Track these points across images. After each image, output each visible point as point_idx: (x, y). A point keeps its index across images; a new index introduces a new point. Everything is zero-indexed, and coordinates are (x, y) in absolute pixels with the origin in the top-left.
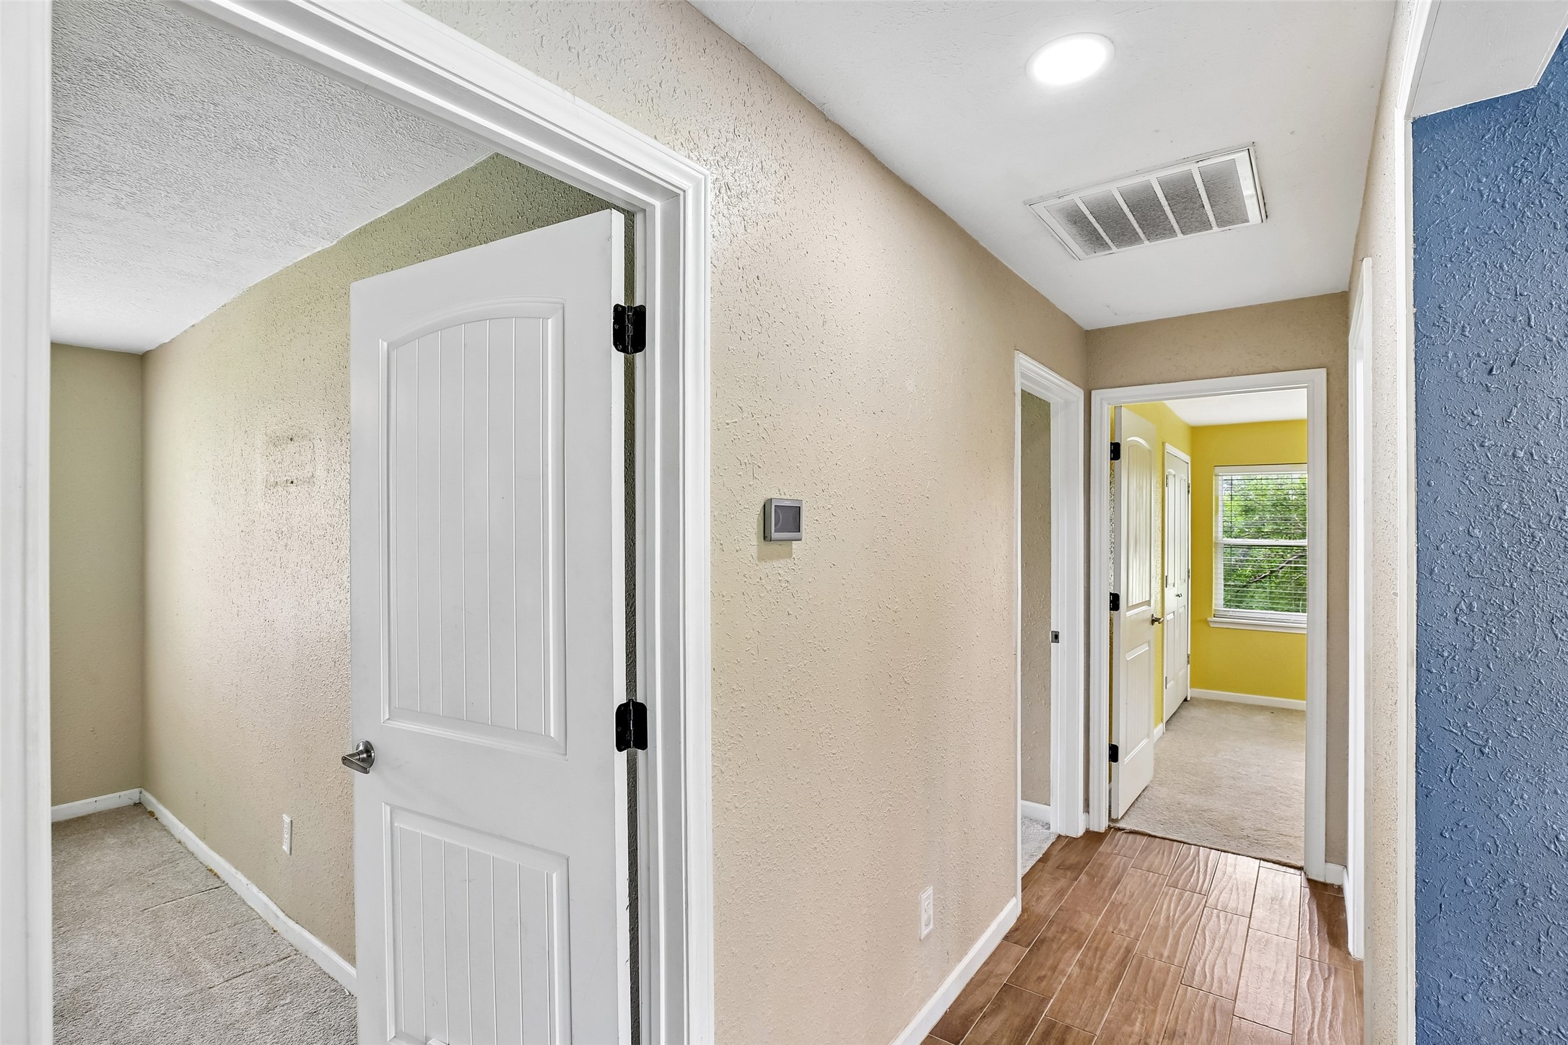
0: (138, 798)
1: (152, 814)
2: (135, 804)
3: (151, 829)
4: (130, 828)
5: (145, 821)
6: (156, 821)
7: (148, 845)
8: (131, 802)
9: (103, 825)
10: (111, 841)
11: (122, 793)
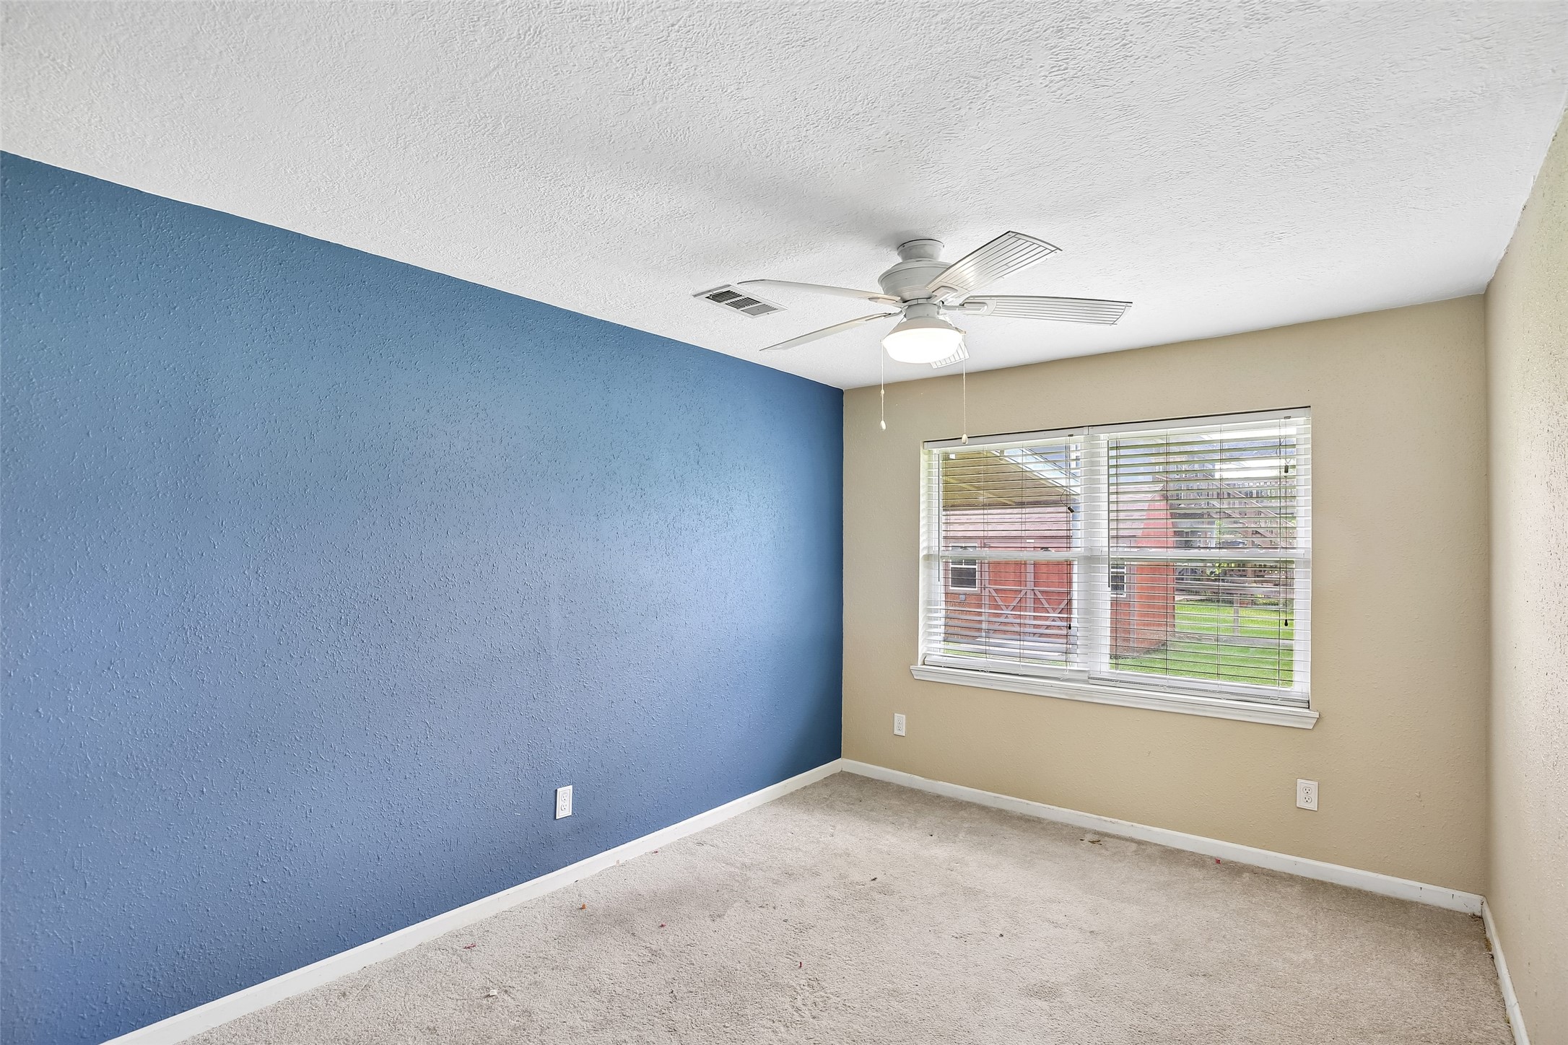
0: (1480, 909)
1: (1488, 945)
2: (1474, 916)
3: (1476, 971)
4: (1450, 950)
5: (1475, 951)
6: (1489, 960)
7: (1458, 995)
8: (1469, 911)
9: (1419, 927)
10: (1417, 957)
11: (1457, 893)
